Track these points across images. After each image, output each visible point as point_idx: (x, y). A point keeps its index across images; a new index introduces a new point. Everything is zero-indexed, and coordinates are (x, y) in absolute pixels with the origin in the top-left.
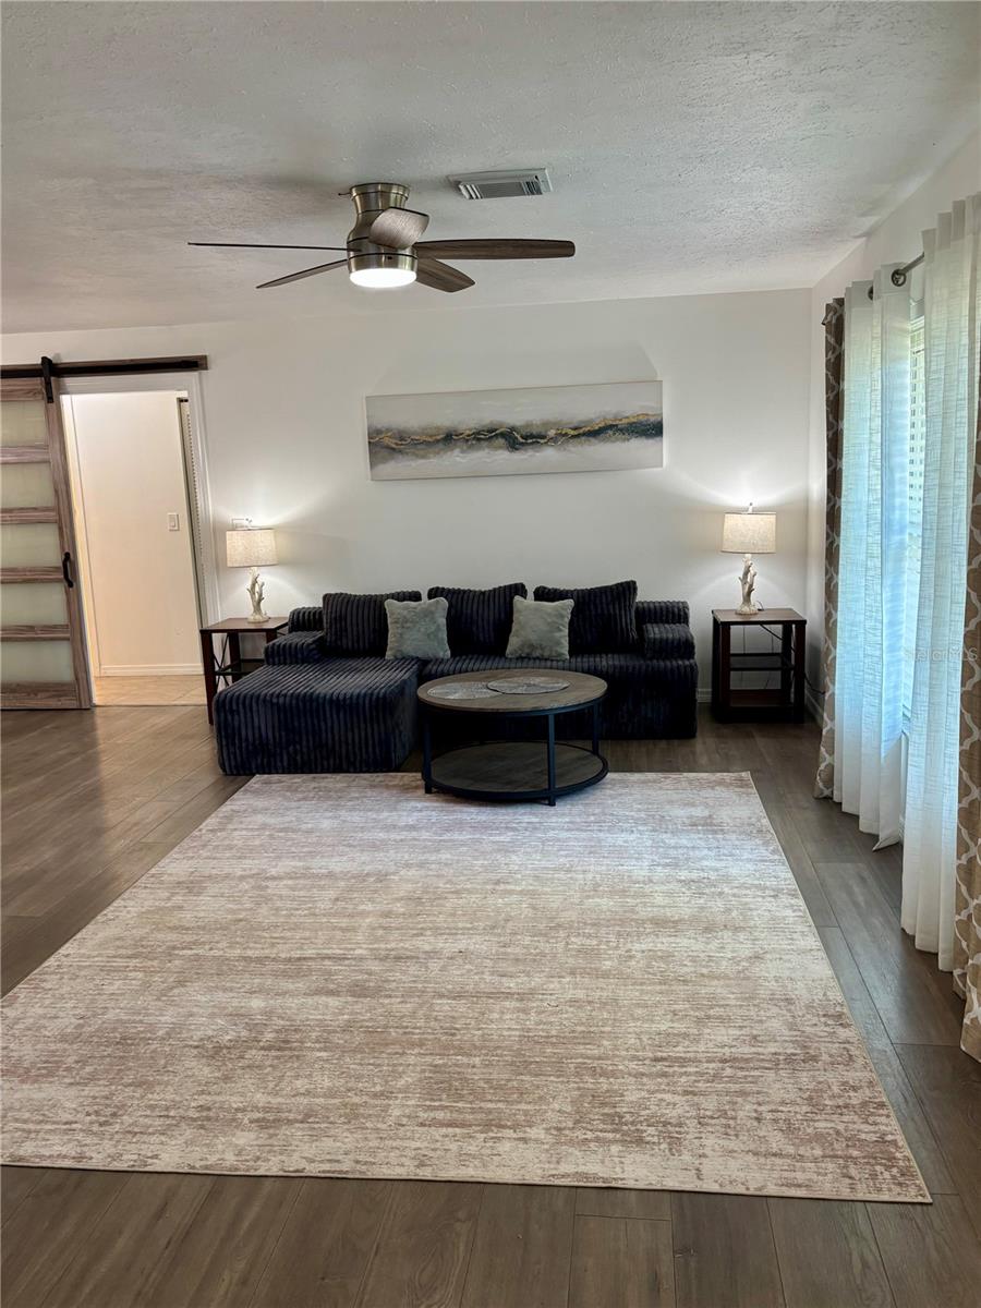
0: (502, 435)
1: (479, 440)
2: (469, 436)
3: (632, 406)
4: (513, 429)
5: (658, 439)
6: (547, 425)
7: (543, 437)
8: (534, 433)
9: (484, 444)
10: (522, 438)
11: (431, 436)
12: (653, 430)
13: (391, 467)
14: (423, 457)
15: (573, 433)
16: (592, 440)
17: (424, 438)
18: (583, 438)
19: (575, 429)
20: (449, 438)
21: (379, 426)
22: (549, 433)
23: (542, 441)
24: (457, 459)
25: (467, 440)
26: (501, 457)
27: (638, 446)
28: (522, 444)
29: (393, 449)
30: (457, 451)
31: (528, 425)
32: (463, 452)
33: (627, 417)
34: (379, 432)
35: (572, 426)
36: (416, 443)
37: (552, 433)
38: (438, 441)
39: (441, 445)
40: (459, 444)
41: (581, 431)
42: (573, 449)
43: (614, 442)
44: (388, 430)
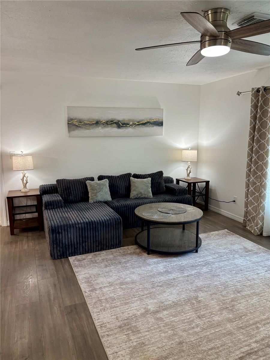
0: (115, 123)
1: (108, 124)
2: (104, 122)
3: (155, 117)
4: (119, 121)
5: (162, 127)
6: (129, 120)
7: (128, 124)
8: (126, 123)
9: (110, 126)
10: (122, 124)
11: (91, 122)
12: (160, 124)
13: (76, 132)
14: (88, 129)
15: (137, 123)
16: (143, 126)
17: (88, 122)
18: (140, 125)
19: (138, 122)
20: (98, 123)
21: (72, 117)
22: (130, 123)
23: (128, 126)
24: (100, 130)
25: (104, 124)
26: (114, 130)
27: (156, 129)
28: (122, 126)
29: (77, 126)
30: (100, 128)
31: (124, 120)
32: (102, 128)
33: (153, 120)
34: (72, 119)
35: (137, 121)
36: (86, 124)
37: (131, 123)
38: (93, 124)
39: (95, 125)
40: (101, 125)
41: (140, 123)
42: (137, 129)
43: (149, 127)
44: (75, 119)
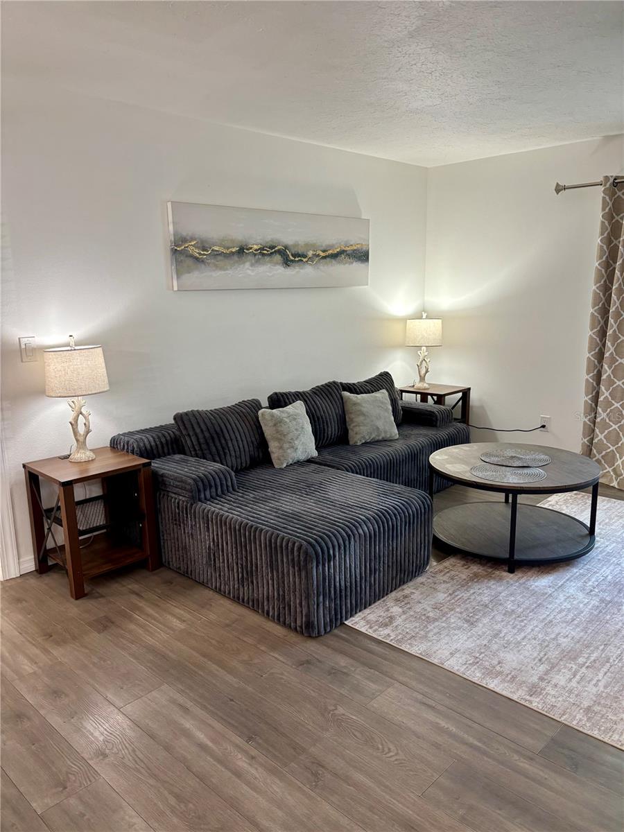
0: (279, 252)
1: (263, 255)
2: (256, 250)
3: (352, 238)
4: (286, 247)
5: (367, 263)
6: (308, 245)
7: (305, 256)
8: (300, 252)
9: (267, 259)
10: (292, 255)
11: (228, 248)
12: (362, 256)
13: (197, 277)
14: (222, 269)
15: (322, 254)
16: (333, 261)
17: (222, 250)
18: (328, 259)
19: (324, 251)
20: (242, 251)
21: (184, 234)
22: (309, 253)
23: (305, 260)
24: (248, 271)
25: (255, 255)
26: (274, 271)
27: (356, 266)
28: (292, 261)
29: (197, 259)
30: (247, 265)
31: (296, 245)
32: (252, 265)
33: (352, 245)
34: (184, 240)
35: (322, 249)
36: (216, 254)
37: (310, 253)
38: (233, 253)
39: (236, 258)
40: (250, 257)
41: (327, 253)
42: (322, 267)
43: (344, 264)
44: (192, 239)
